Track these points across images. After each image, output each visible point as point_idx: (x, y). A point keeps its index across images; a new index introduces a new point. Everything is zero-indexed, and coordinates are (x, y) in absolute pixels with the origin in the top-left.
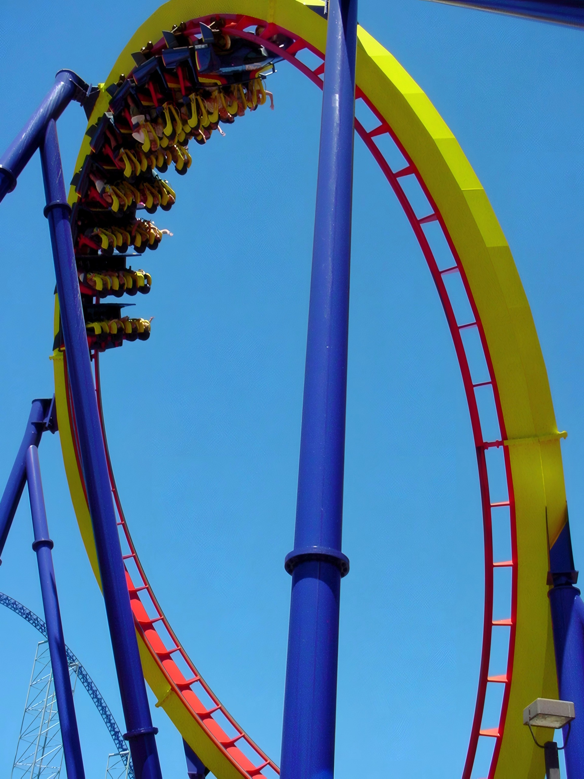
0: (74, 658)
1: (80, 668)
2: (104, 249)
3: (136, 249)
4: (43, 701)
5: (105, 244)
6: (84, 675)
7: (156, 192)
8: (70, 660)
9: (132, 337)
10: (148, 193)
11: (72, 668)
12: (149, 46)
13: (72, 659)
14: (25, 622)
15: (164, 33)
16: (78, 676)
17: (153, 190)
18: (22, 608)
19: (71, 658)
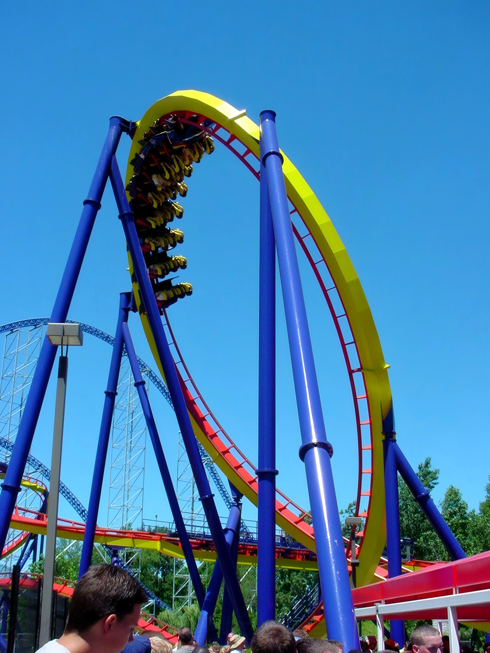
0: (145, 365)
1: (150, 372)
2: (153, 251)
3: (171, 245)
4: (126, 399)
5: (153, 248)
6: (153, 376)
7: (171, 209)
8: (142, 367)
9: (182, 296)
10: (167, 211)
11: (144, 373)
12: (145, 135)
13: (143, 367)
14: (106, 343)
15: (150, 127)
16: (149, 378)
17: (169, 208)
18: (102, 333)
19: (142, 365)
